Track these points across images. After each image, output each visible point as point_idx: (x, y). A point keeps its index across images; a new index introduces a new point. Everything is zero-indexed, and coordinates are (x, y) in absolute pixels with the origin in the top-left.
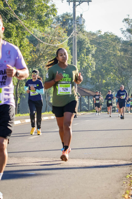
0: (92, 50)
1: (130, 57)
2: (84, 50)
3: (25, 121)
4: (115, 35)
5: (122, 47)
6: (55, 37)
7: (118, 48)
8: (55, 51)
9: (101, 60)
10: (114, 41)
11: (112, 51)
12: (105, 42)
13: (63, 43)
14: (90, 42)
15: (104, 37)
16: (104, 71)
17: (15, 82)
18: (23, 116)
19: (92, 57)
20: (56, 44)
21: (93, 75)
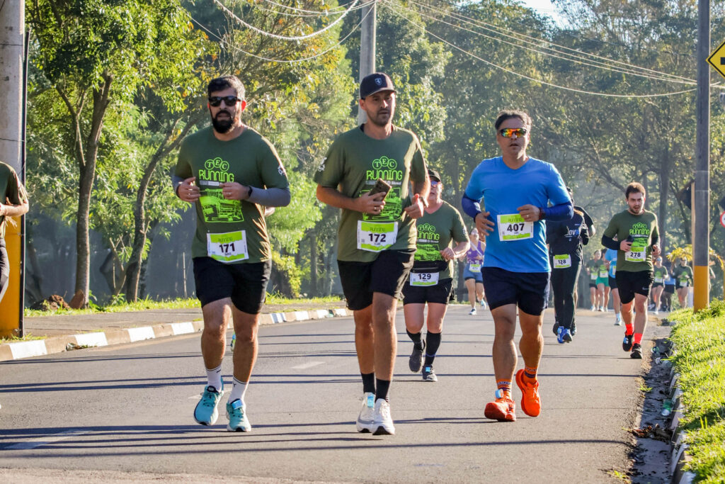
0: (435, 63)
1: (579, 94)
2: (404, 61)
3: (171, 329)
4: (524, 6)
5: (551, 52)
6: (293, 6)
7: (533, 57)
8: (291, 62)
9: (466, 102)
10: (520, 31)
11: (510, 66)
12: (485, 32)
13: (325, 30)
14: (426, 29)
15: (483, 11)
16: (479, 145)
17: (134, 176)
18: (162, 311)
19: (434, 89)
20: (295, 35)
21: (436, 160)
